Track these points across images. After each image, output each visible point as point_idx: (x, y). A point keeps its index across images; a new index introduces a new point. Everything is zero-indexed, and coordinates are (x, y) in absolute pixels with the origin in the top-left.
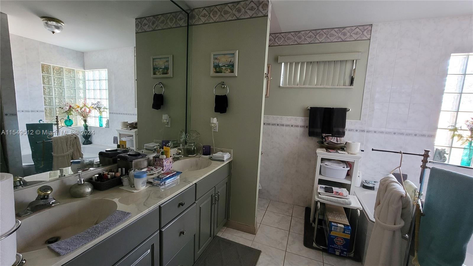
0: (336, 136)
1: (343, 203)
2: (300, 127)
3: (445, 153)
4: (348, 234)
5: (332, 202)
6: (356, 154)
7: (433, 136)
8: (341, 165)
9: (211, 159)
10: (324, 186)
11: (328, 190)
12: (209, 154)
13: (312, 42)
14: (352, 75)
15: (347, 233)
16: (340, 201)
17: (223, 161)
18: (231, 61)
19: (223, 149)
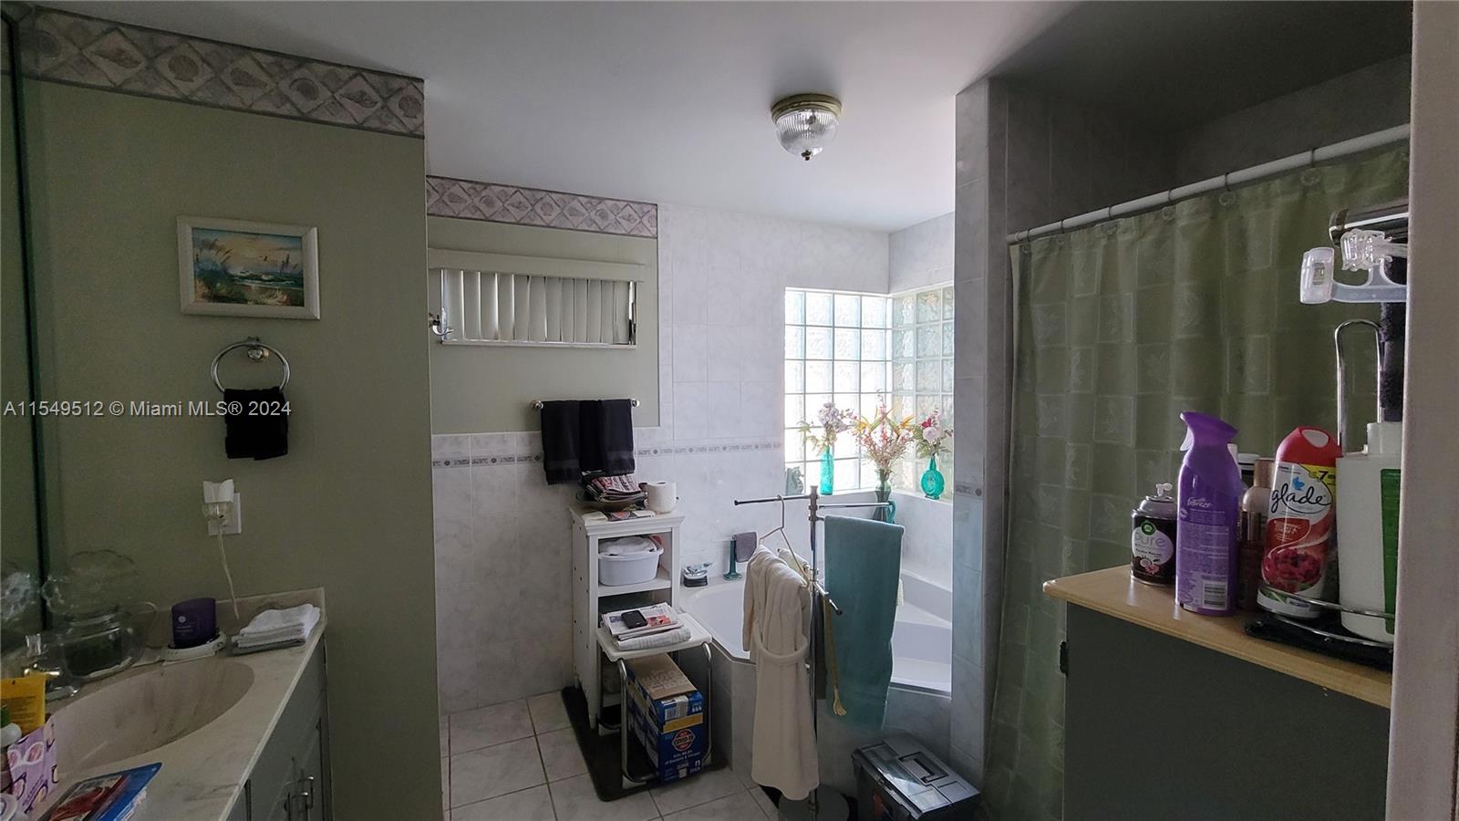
0: (615, 472)
1: (675, 641)
2: (519, 460)
3: (799, 475)
4: (699, 712)
5: (651, 648)
6: (668, 512)
7: (779, 445)
8: (643, 546)
9: (235, 651)
10: (619, 613)
11: (634, 621)
12: (214, 636)
13: (527, 221)
14: (630, 318)
15: (696, 712)
16: (668, 638)
17: (299, 642)
18: (286, 263)
19: (273, 595)
